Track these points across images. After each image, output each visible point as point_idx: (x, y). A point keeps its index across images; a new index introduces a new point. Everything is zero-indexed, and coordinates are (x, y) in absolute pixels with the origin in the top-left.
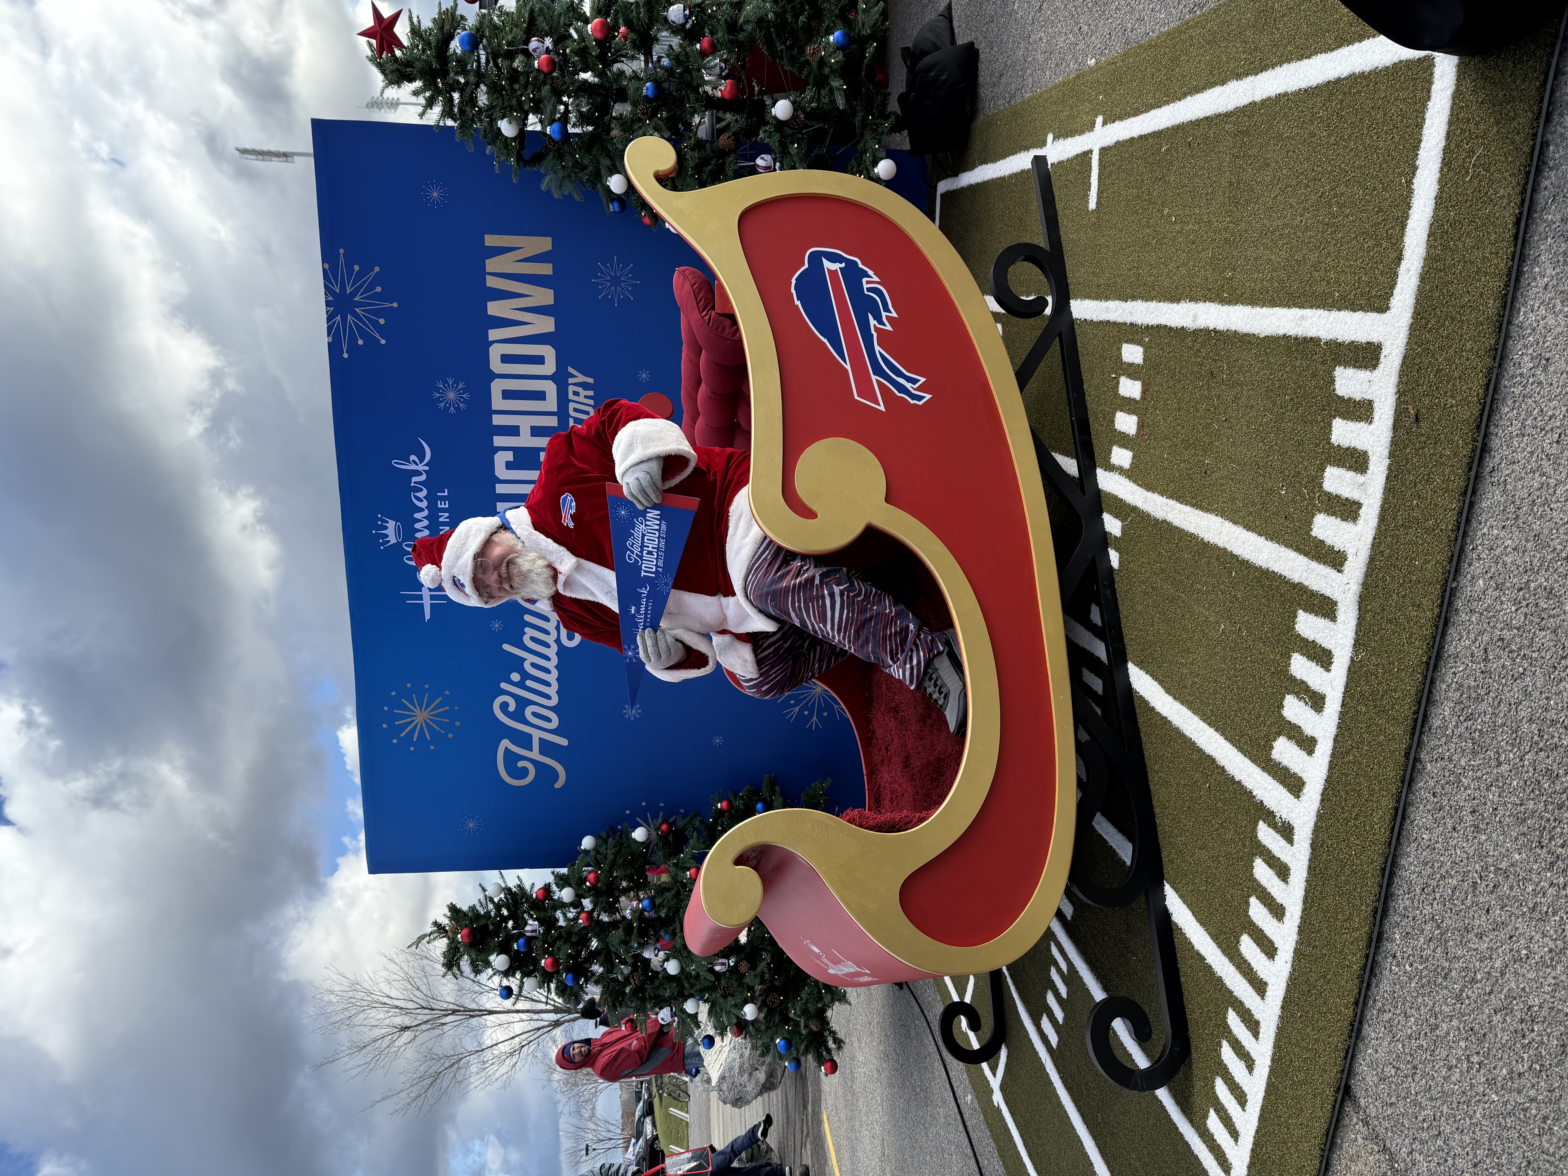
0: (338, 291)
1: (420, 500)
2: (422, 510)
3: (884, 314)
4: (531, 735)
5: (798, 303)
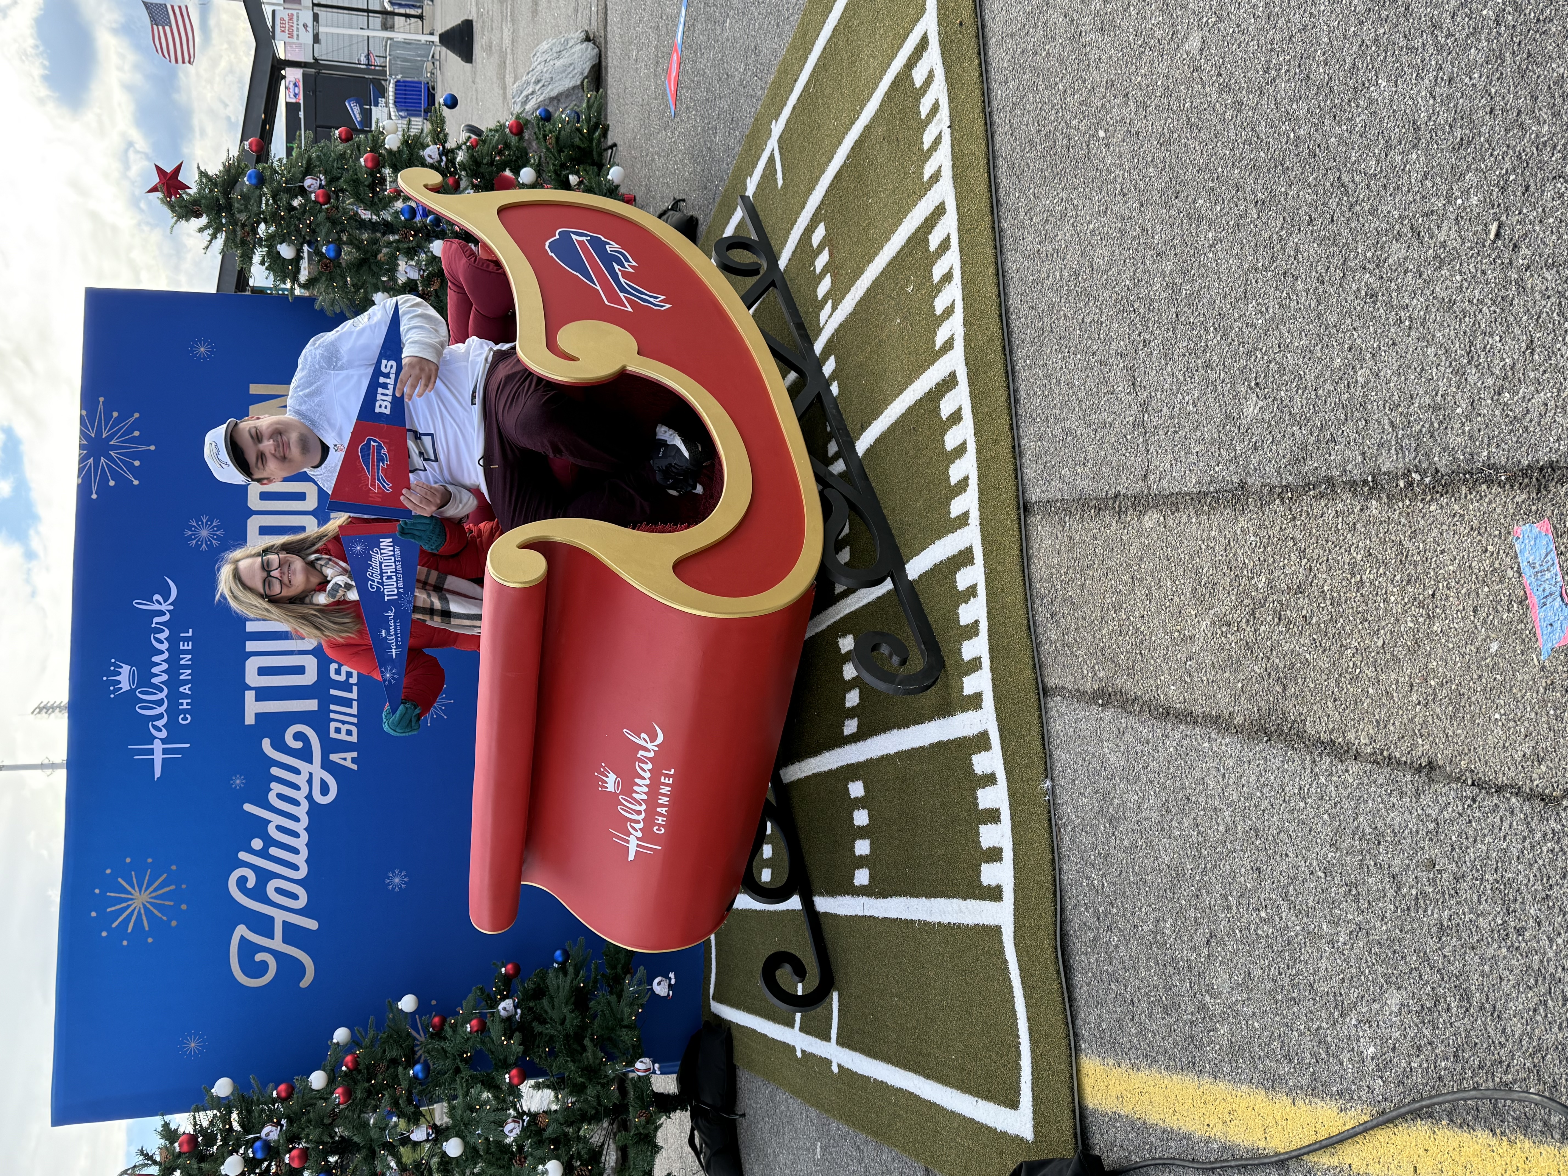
0: (93, 435)
1: (161, 642)
2: (162, 652)
3: (626, 264)
4: (271, 919)
5: (553, 255)
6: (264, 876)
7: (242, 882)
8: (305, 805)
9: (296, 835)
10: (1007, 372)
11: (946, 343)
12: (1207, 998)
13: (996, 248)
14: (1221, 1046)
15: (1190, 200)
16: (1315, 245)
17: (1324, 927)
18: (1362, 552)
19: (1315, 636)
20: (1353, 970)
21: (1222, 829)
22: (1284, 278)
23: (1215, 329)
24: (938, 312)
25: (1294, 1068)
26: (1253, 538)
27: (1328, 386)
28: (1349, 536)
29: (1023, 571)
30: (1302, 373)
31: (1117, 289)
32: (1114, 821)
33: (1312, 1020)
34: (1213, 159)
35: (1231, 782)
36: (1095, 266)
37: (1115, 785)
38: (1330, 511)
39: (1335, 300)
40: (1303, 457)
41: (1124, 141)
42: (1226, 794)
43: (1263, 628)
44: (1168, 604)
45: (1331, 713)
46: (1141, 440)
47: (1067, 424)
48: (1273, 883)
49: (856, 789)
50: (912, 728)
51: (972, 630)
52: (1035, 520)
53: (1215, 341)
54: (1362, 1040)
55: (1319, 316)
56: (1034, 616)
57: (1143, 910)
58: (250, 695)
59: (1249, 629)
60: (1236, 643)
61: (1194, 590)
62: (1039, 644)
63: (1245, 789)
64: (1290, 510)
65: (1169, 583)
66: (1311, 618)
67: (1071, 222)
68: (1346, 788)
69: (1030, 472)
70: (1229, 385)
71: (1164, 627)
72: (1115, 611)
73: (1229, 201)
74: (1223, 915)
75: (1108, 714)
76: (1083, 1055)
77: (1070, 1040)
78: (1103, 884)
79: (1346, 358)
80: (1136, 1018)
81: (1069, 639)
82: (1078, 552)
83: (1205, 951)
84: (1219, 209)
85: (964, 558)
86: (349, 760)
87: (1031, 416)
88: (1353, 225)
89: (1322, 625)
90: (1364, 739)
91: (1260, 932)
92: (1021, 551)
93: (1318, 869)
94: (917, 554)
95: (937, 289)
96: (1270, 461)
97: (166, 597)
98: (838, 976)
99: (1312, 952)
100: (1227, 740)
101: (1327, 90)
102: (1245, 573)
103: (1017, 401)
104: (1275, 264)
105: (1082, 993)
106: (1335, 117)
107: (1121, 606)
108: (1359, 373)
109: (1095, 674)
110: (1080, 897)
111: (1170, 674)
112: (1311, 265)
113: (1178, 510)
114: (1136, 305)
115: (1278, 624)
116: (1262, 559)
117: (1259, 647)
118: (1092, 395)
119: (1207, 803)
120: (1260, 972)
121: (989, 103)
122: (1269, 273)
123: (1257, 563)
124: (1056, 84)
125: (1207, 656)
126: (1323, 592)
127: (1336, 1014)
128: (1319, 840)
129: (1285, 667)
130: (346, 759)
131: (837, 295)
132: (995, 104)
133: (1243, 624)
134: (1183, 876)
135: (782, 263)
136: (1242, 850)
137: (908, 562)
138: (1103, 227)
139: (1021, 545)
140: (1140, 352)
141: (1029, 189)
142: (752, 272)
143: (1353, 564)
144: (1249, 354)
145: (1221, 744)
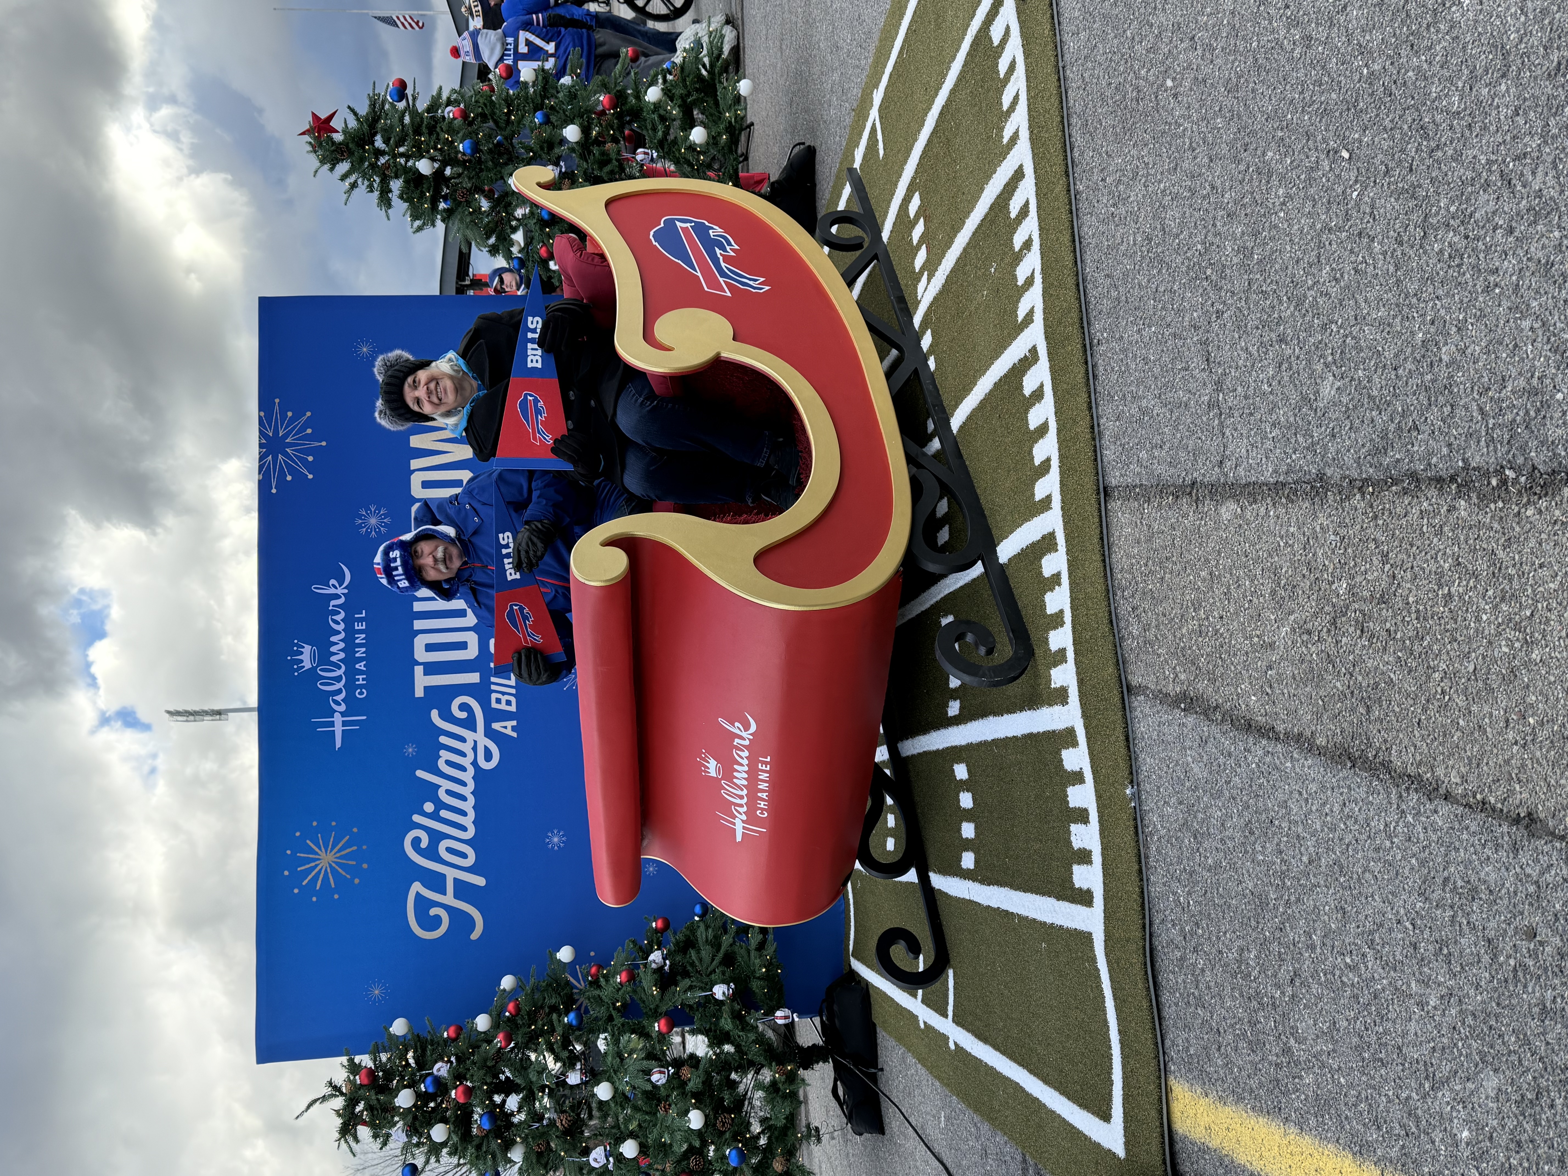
0: (271, 434)
1: (338, 623)
2: (339, 633)
3: (728, 248)
4: (444, 876)
5: (657, 244)
6: (436, 837)
7: (416, 841)
8: (471, 771)
9: (463, 798)
10: (1085, 346)
11: (1027, 315)
12: (1292, 1041)
13: (1071, 213)
14: (1307, 1096)
15: (1259, 152)
16: (1393, 200)
17: (1413, 985)
18: (1450, 560)
19: (1399, 654)
20: (1445, 1040)
21: (1305, 859)
22: (1360, 238)
23: (1289, 299)
24: (1020, 282)
25: (1383, 1136)
26: (1332, 537)
27: (1410, 366)
28: (1435, 540)
29: (1104, 561)
30: (1380, 349)
31: (1188, 255)
32: (1198, 835)
33: (1401, 1087)
34: (1281, 105)
35: (1314, 808)
36: (1167, 230)
37: (1198, 797)
38: (1414, 511)
39: (1414, 264)
40: (1383, 447)
41: (1191, 89)
42: (1310, 822)
43: (1344, 639)
44: (1247, 605)
45: (1419, 744)
46: (1216, 422)
47: (1144, 403)
48: (1358, 927)
49: (961, 772)
50: (1005, 716)
51: (1057, 620)
52: (1115, 505)
53: (1289, 312)
54: (1456, 1121)
55: (1398, 282)
56: (1115, 608)
57: (1228, 936)
58: (419, 670)
59: (1330, 640)
60: (1317, 654)
61: (1273, 593)
62: (1122, 639)
63: (1328, 818)
64: (1371, 506)
65: (1247, 583)
66: (1396, 632)
67: (1143, 181)
68: (1435, 831)
69: (1109, 454)
70: (1304, 362)
71: (1244, 630)
72: (1195, 609)
73: (1299, 152)
74: (1307, 955)
75: (1191, 720)
76: (1171, 1078)
77: (1159, 1061)
78: (1189, 902)
79: (1429, 333)
80: (1222, 1049)
81: (1151, 635)
82: (1157, 542)
83: (1289, 991)
84: (1289, 162)
85: (1047, 544)
86: (509, 728)
87: (1109, 394)
88: (1434, 175)
89: (1407, 642)
90: (1455, 777)
91: (1345, 979)
92: (1102, 539)
93: (1405, 918)
94: (1007, 537)
95: (1018, 258)
96: (1349, 451)
97: (341, 582)
98: (953, 954)
99: (1400, 1012)
100: (1310, 762)
101: (1404, 16)
102: (1326, 576)
103: (1095, 377)
104: (1349, 223)
105: (1169, 1012)
106: (1412, 46)
107: (1200, 605)
108: (1444, 350)
109: (1177, 676)
110: (1167, 913)
111: (1251, 683)
112: (1389, 224)
113: (1255, 502)
114: (1209, 272)
115: (1361, 637)
116: (1342, 561)
117: (1341, 661)
118: (1167, 371)
119: (1289, 829)
120: (1345, 1024)
121: (1062, 56)
122: (1344, 234)
123: (1338, 565)
124: (1124, 31)
125: (1288, 666)
126: (1408, 603)
127: (1427, 1085)
128: (1406, 886)
129: (1368, 686)
130: (507, 728)
131: (931, 266)
132: (1067, 57)
133: (1324, 634)
134: (1267, 905)
135: (885, 235)
136: (1326, 886)
137: (998, 544)
138: (1173, 185)
139: (1102, 532)
140: (1214, 324)
141: (1102, 147)
142: (856, 246)
143: (1440, 574)
144: (1324, 327)
145: (1303, 766)
